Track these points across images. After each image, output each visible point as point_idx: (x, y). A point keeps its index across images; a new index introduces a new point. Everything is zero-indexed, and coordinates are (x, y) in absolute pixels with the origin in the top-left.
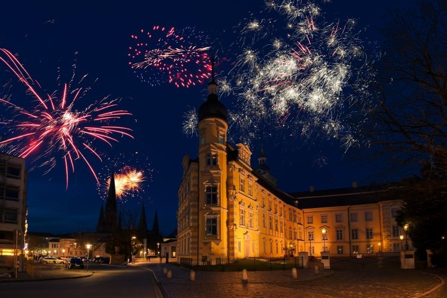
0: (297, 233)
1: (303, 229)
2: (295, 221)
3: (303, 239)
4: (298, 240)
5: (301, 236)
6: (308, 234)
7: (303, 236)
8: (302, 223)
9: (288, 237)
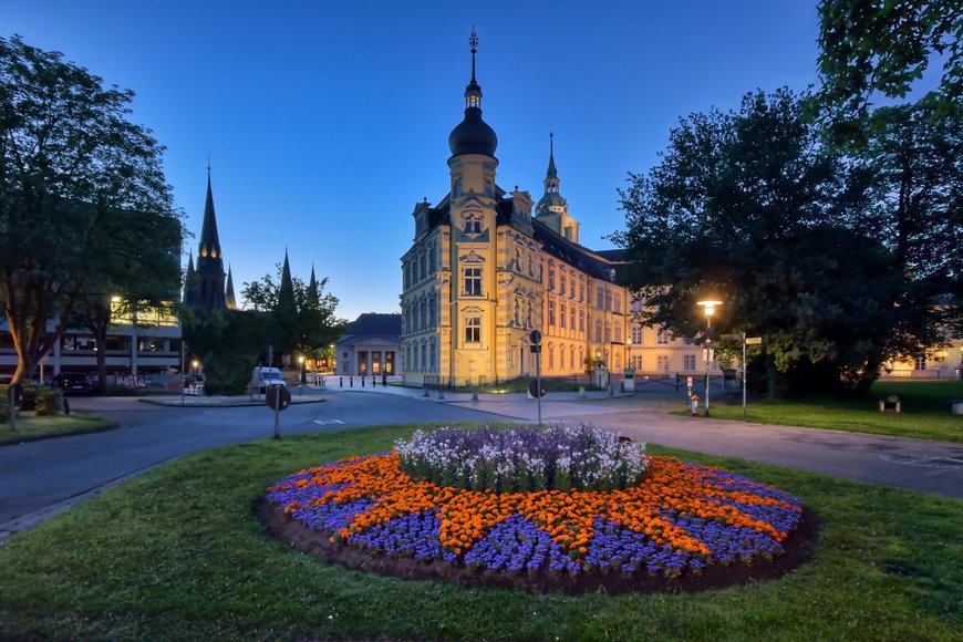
0: (610, 330)
1: (623, 323)
2: (608, 308)
3: (622, 341)
4: (613, 343)
5: (618, 335)
6: (632, 332)
7: (622, 337)
8: (622, 311)
9: (594, 338)
